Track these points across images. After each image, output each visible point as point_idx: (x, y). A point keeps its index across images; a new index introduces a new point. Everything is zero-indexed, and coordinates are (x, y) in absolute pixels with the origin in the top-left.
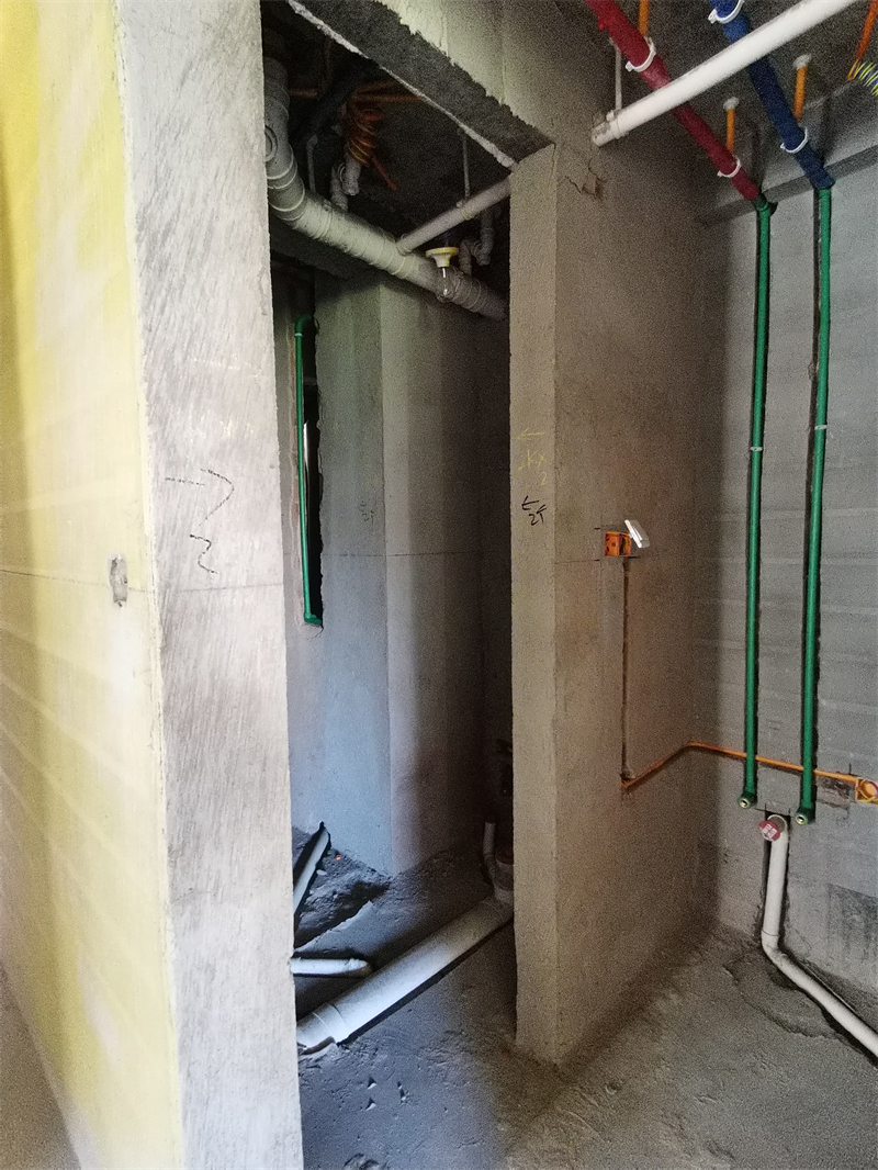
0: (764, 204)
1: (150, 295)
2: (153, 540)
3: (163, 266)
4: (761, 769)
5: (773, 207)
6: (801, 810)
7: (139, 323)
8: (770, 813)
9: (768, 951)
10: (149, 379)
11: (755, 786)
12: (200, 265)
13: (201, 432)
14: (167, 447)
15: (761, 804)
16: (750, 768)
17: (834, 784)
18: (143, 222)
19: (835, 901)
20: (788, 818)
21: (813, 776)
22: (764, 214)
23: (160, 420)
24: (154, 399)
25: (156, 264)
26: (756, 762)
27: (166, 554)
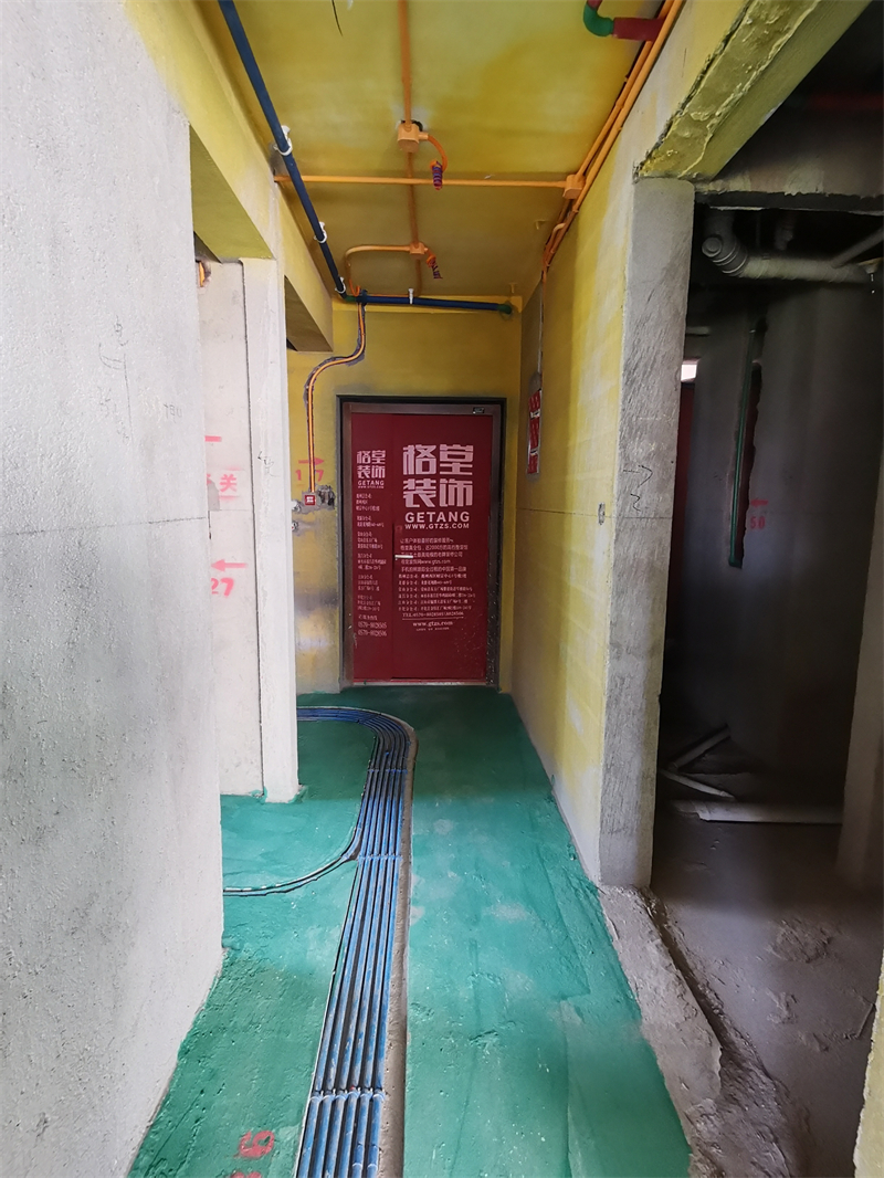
1: (625, 397)
2: (616, 496)
3: (633, 382)
7: (621, 408)
10: (621, 430)
12: (648, 377)
13: (641, 449)
14: (625, 457)
18: (626, 367)
23: (623, 447)
24: (622, 438)
25: (630, 382)
27: (620, 502)
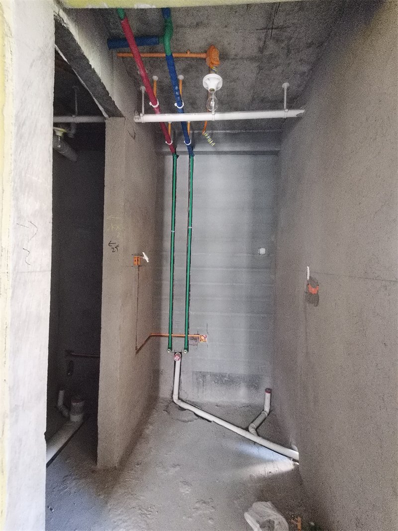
0: (175, 154)
1: (17, 148)
4: (173, 338)
5: (178, 156)
6: (185, 349)
7: (13, 158)
8: (175, 353)
9: (175, 401)
11: (172, 345)
12: (32, 139)
13: (29, 205)
14: (18, 210)
15: (173, 351)
16: (170, 338)
17: (193, 338)
18: (17, 117)
19: (195, 376)
20: (181, 353)
21: (188, 337)
22: (175, 158)
24: (15, 190)
25: (20, 136)
26: (172, 336)
27: (15, 256)
